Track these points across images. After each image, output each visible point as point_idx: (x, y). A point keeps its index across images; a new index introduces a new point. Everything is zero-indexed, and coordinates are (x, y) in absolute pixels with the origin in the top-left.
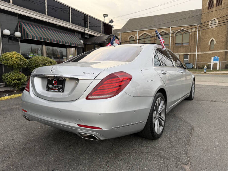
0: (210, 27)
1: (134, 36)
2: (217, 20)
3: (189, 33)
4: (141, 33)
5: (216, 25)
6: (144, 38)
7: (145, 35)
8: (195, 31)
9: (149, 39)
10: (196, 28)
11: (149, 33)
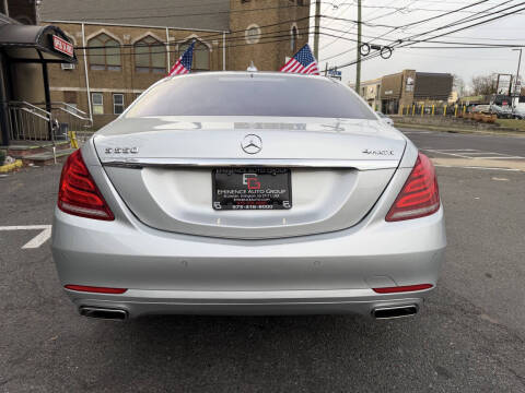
0: (249, 42)
1: (74, 35)
2: (259, 31)
3: (207, 48)
4: (92, 32)
5: (257, 41)
6: (102, 45)
7: (104, 39)
8: (219, 47)
9: (117, 51)
10: (220, 41)
11: (115, 34)
